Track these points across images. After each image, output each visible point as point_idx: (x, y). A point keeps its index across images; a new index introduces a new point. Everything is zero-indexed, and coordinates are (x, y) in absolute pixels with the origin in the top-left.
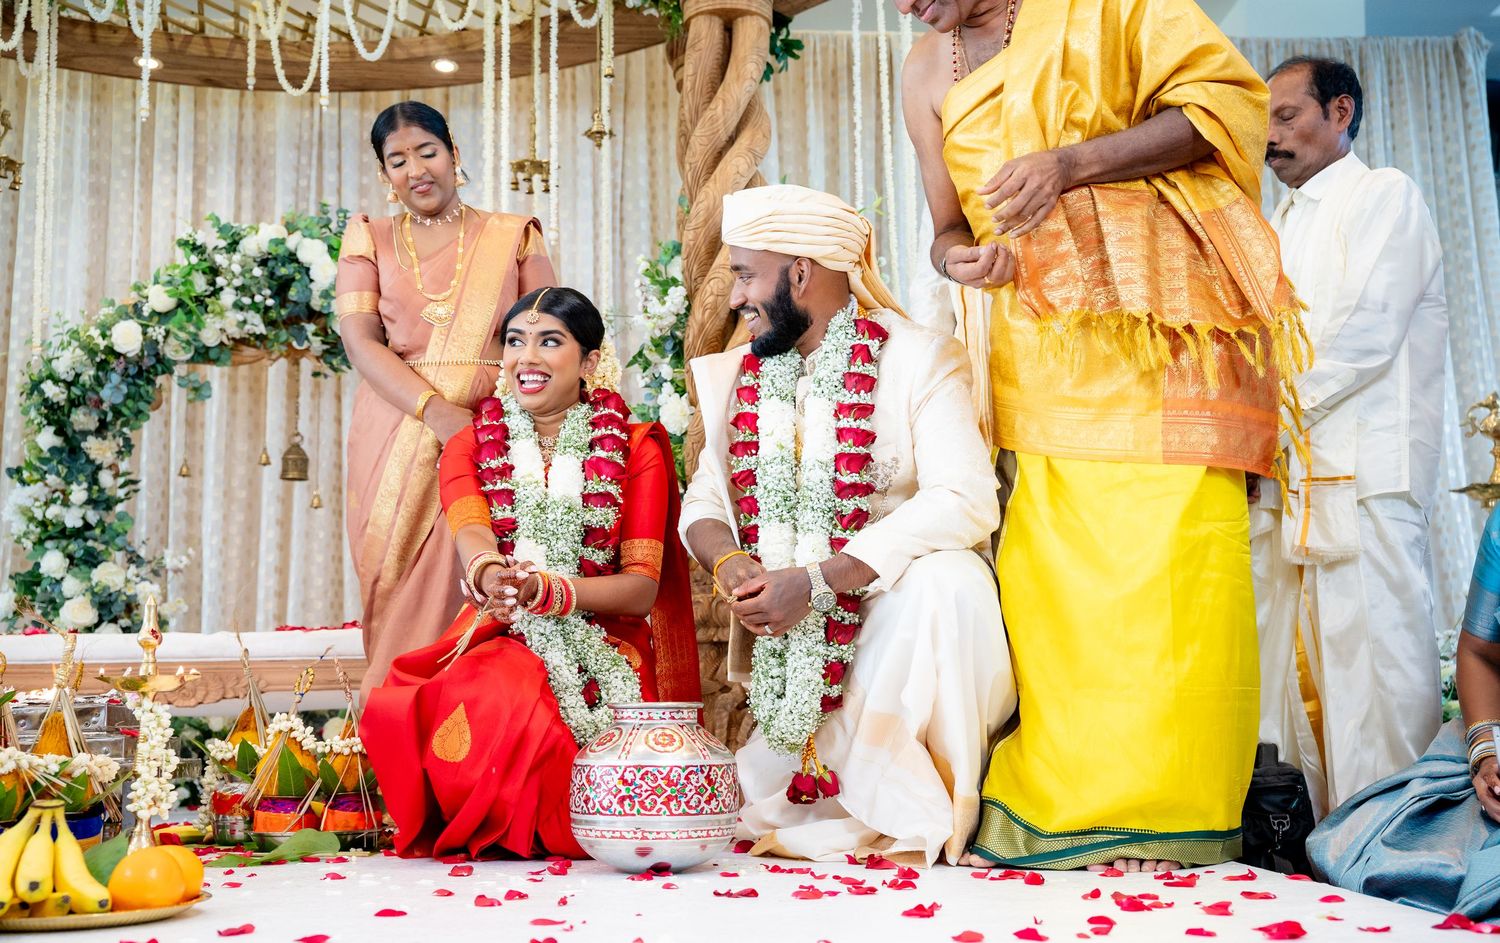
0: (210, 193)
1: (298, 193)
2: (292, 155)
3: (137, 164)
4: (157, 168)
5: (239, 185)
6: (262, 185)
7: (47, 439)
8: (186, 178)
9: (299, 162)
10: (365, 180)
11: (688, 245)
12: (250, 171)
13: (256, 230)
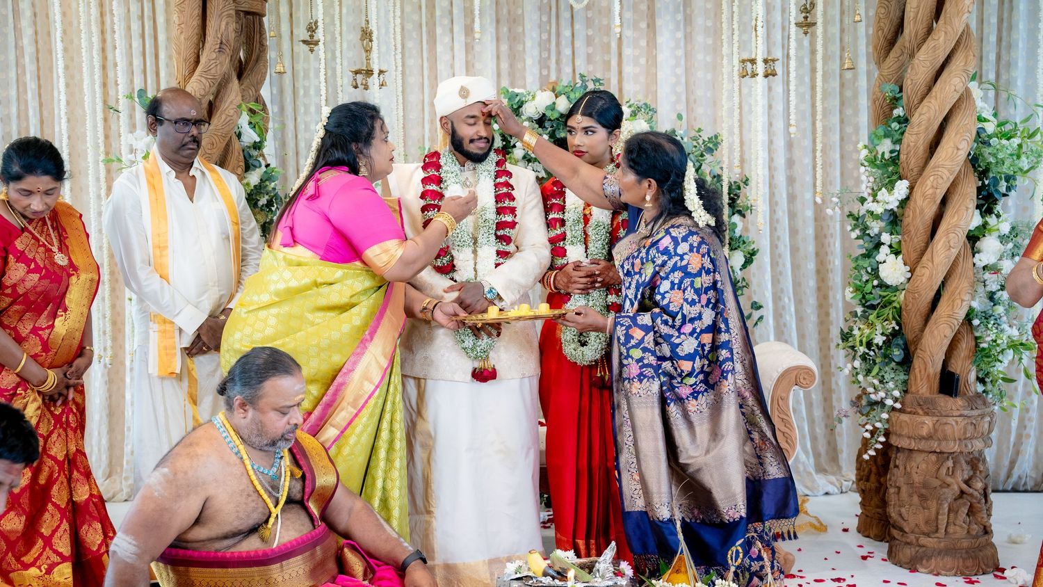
0: (477, 48)
1: (544, 46)
2: (535, 17)
4: (439, 31)
5: (498, 39)
6: (515, 39)
9: (540, 19)
10: (590, 32)
11: (909, 146)
12: (505, 29)
13: (534, 97)
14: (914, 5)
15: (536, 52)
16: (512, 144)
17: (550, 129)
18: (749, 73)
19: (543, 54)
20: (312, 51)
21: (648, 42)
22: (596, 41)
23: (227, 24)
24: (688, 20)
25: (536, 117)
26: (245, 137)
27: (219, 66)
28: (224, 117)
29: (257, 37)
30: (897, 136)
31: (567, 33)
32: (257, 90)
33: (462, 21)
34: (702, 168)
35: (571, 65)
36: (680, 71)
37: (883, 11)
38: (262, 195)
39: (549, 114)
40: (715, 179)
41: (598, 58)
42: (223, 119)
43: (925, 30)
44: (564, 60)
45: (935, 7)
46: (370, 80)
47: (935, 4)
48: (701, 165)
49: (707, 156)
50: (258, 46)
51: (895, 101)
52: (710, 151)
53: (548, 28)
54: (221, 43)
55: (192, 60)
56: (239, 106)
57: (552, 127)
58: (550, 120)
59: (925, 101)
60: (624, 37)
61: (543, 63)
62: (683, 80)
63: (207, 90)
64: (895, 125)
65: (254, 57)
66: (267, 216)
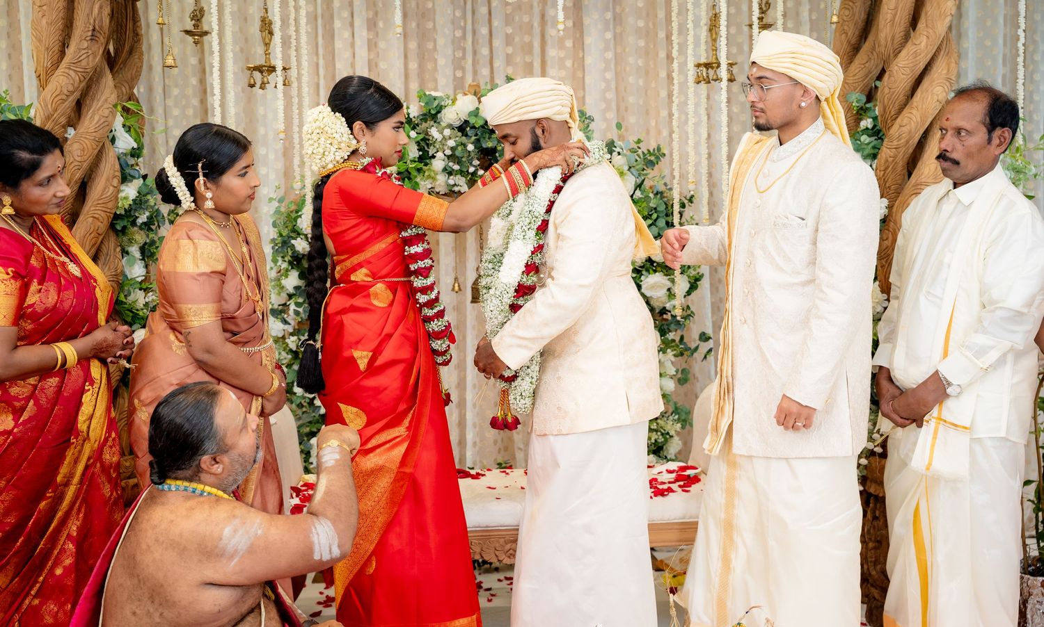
0: (382, 45)
1: (458, 44)
2: (448, 11)
3: (320, 21)
4: (337, 24)
5: (405, 36)
6: (424, 36)
7: (292, 280)
8: (362, 33)
9: (454, 14)
10: (509, 30)
11: (887, 160)
12: (414, 25)
13: (454, 101)
14: (892, 6)
15: (449, 51)
16: (430, 154)
17: (474, 138)
18: (705, 77)
19: (456, 53)
20: (196, 43)
21: (574, 43)
22: (517, 39)
23: (101, 7)
24: (618, 19)
25: (458, 124)
26: (120, 142)
27: (91, 58)
28: (96, 118)
29: (130, 25)
30: (868, 150)
31: (484, 31)
32: (131, 88)
33: (364, 13)
34: (644, 183)
35: (489, 66)
36: (609, 75)
37: (847, 12)
38: (141, 211)
39: (472, 120)
40: (659, 196)
41: (518, 59)
42: (95, 121)
43: (902, 34)
44: (481, 62)
45: (913, 9)
46: (271, 77)
47: (914, 5)
48: (644, 180)
49: (649, 171)
50: (131, 35)
51: (862, 112)
52: (651, 164)
53: (462, 24)
54: (94, 30)
55: (56, 49)
56: (115, 106)
57: (476, 135)
58: (473, 127)
59: (905, 111)
60: (548, 37)
61: (458, 64)
62: (613, 86)
63: (76, 85)
64: (865, 138)
65: (127, 48)
66: (148, 236)
